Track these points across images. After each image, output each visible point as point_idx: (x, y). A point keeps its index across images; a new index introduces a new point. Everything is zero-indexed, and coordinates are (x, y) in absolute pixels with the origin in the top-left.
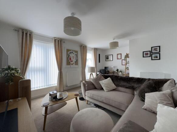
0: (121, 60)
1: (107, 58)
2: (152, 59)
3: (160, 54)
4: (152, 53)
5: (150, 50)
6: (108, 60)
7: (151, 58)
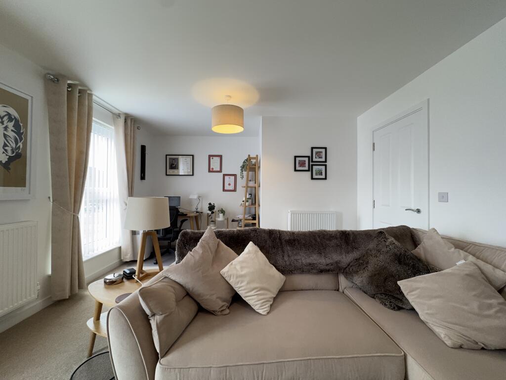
0: (221, 175)
1: (173, 164)
2: (312, 178)
3: (326, 166)
4: (312, 161)
5: (309, 154)
6: (175, 172)
7: (309, 173)
